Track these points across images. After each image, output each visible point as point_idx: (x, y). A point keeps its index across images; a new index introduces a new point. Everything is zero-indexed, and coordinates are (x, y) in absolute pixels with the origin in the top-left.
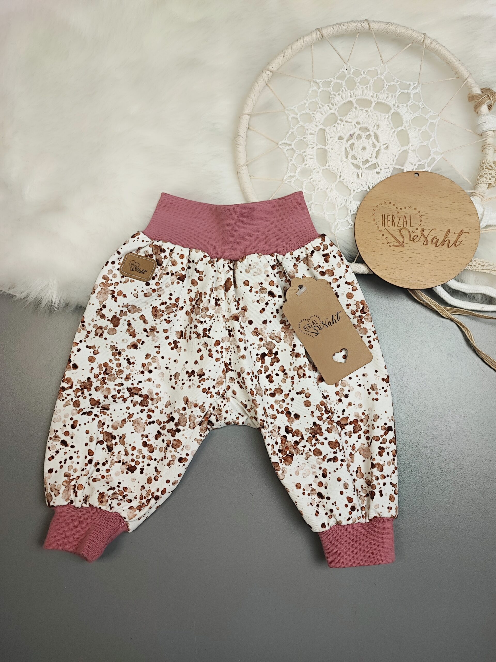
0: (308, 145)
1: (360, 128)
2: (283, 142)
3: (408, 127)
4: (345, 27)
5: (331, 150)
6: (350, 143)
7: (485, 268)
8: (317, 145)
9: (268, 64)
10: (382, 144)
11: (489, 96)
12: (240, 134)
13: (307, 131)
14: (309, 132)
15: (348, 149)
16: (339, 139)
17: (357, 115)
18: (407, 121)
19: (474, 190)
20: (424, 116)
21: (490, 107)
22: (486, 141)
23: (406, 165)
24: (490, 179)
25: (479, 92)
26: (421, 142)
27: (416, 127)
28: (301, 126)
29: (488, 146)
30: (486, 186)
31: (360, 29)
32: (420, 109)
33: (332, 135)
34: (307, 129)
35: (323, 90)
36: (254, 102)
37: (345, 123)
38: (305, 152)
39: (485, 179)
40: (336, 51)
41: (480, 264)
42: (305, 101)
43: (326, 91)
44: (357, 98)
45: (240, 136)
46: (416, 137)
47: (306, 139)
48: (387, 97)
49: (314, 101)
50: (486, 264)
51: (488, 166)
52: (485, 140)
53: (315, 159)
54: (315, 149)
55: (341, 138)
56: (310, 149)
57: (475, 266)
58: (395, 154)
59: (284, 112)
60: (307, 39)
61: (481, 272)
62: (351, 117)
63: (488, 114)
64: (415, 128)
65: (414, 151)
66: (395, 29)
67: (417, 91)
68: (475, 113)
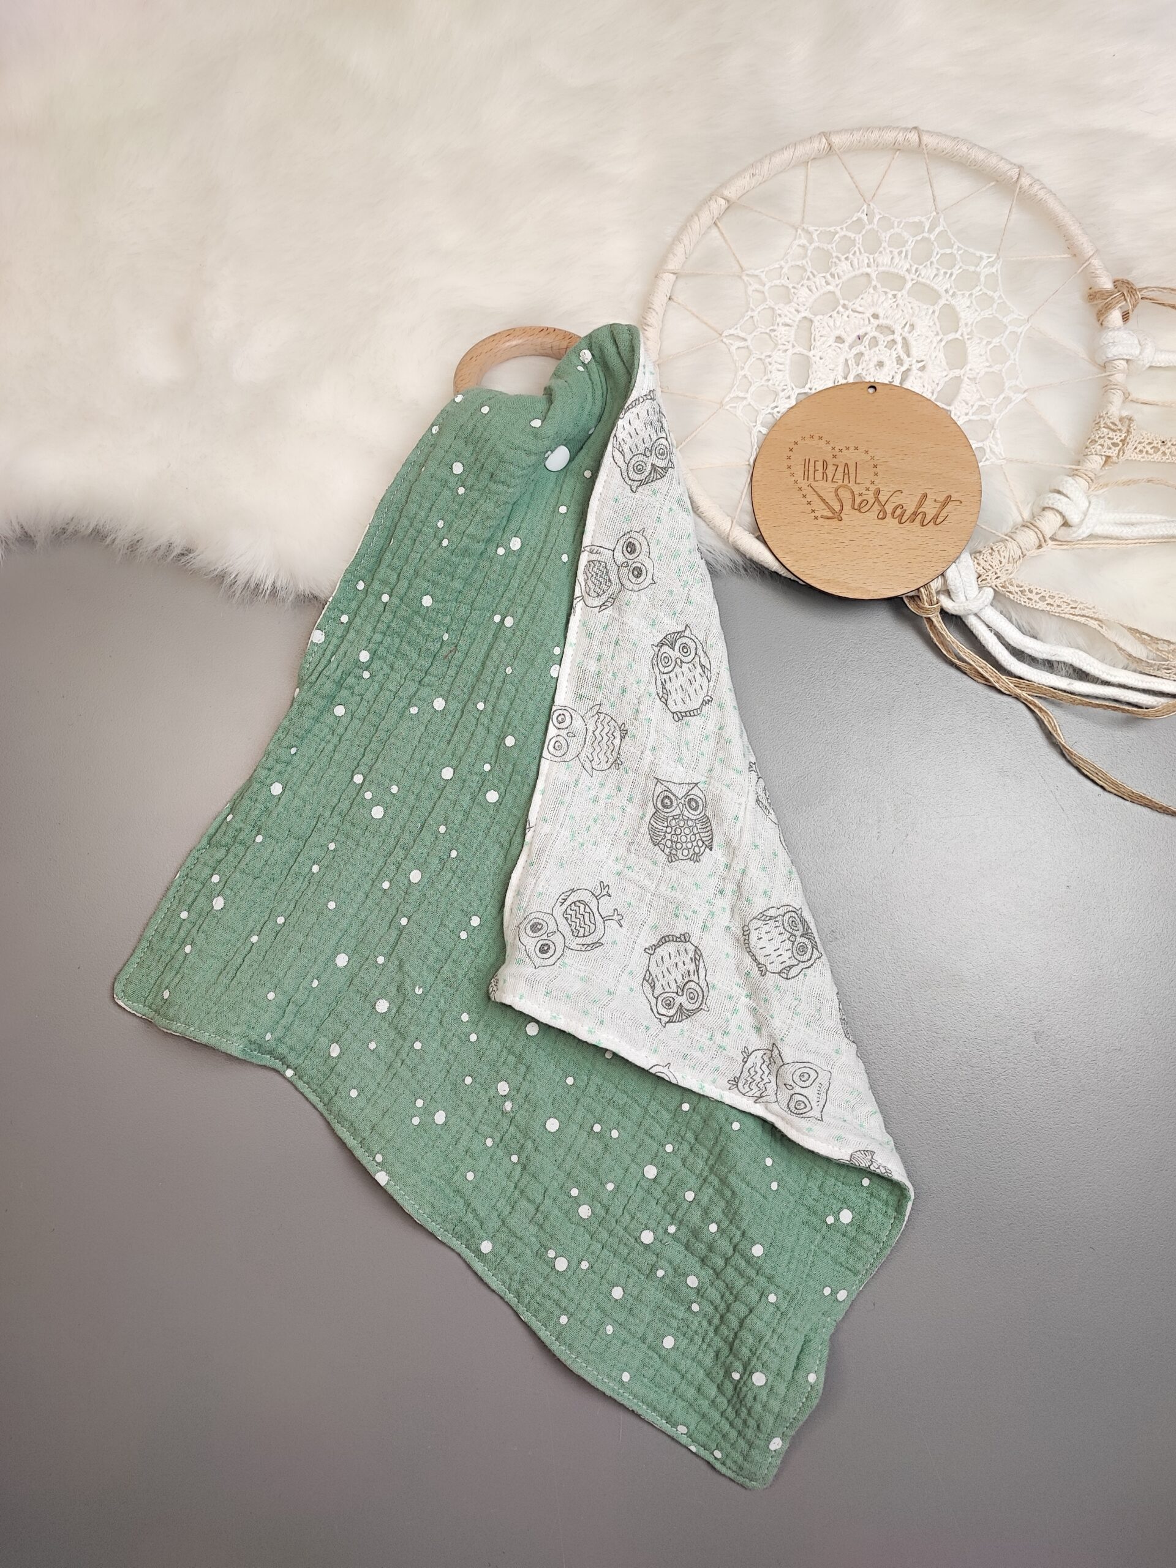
0: (776, 345)
1: (878, 326)
2: (732, 331)
3: (968, 334)
4: (874, 136)
5: (818, 358)
6: (855, 351)
7: (1077, 612)
8: (793, 346)
9: (724, 185)
10: (915, 360)
11: (1124, 295)
12: (653, 307)
13: (778, 319)
14: (782, 321)
15: (850, 362)
16: (836, 342)
17: (875, 300)
18: (966, 324)
19: (1079, 465)
20: (1000, 318)
21: (1126, 317)
22: (1110, 378)
23: (956, 403)
24: (1110, 448)
25: (1108, 285)
26: (988, 364)
27: (983, 337)
28: (770, 307)
29: (1113, 387)
30: (1100, 460)
31: (901, 142)
32: (995, 306)
33: (824, 333)
34: (780, 315)
35: (819, 247)
36: (688, 252)
37: (851, 312)
38: (770, 356)
39: (1100, 447)
40: (852, 178)
41: (1069, 604)
42: (782, 263)
43: (823, 249)
44: (881, 269)
45: (654, 310)
46: (981, 355)
47: (774, 333)
48: (936, 275)
49: (798, 266)
50: (1081, 606)
51: (1108, 422)
52: (1109, 376)
53: (787, 372)
54: (790, 352)
55: (839, 339)
56: (781, 351)
57: (1058, 606)
58: (937, 382)
59: (740, 277)
60: (803, 150)
61: (1068, 619)
62: (863, 302)
63: (1120, 328)
64: (980, 338)
65: (973, 380)
66: (967, 150)
67: (994, 270)
68: (1098, 325)
